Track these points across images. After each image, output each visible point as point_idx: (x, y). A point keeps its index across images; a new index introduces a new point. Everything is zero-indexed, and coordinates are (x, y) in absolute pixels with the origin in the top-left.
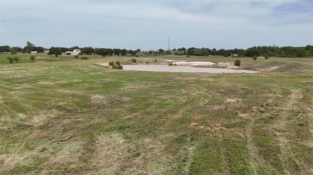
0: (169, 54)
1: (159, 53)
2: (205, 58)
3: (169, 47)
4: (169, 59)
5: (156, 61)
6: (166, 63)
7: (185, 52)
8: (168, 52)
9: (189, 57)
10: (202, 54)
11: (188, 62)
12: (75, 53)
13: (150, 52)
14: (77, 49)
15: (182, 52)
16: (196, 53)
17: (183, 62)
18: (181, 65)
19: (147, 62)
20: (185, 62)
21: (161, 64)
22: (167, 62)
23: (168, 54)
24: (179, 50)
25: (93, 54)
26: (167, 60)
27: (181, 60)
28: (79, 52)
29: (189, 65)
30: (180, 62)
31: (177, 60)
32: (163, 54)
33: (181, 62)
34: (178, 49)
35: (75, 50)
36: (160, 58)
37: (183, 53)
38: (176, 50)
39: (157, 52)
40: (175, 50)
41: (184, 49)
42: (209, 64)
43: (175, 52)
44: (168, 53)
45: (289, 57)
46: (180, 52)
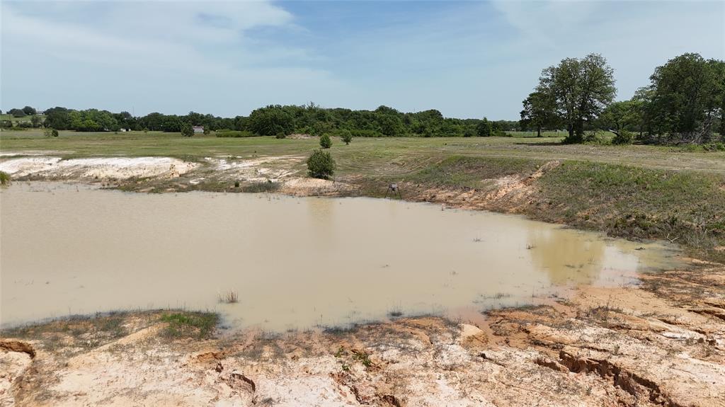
2: (114, 139)
7: (35, 121)
9: (56, 135)
10: (97, 125)
11: (67, 158)
15: (27, 120)
16: (78, 122)
17: (41, 160)
18: (30, 178)
20: (54, 160)
24: (14, 112)
27: (29, 148)
29: (77, 175)
30: (22, 160)
31: (9, 149)
33: (31, 160)
34: (9, 110)
37: (30, 122)
38: (4, 113)
41: (28, 111)
42: (172, 167)
45: (366, 136)
46: (17, 119)
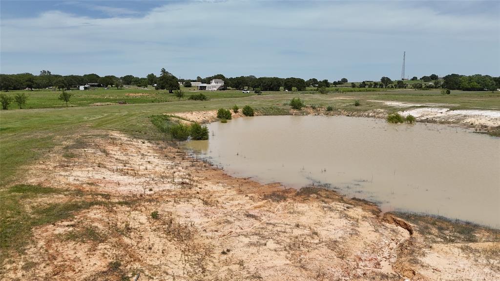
0: (403, 87)
1: (381, 86)
2: (490, 96)
3: (403, 74)
4: (397, 100)
5: (357, 105)
6: (382, 110)
7: (436, 84)
8: (399, 82)
9: (449, 93)
10: (479, 86)
11: (453, 109)
12: (213, 87)
13: (363, 85)
14: (217, 80)
16: (466, 84)
17: (436, 110)
18: (427, 121)
19: (330, 109)
20: (444, 110)
21: (368, 116)
22: (386, 107)
23: (400, 87)
24: (425, 79)
25: (247, 87)
26: (389, 103)
27: (430, 101)
28: (221, 84)
30: (424, 109)
31: (418, 102)
32: (388, 87)
33: (430, 109)
34: (422, 77)
35: (213, 81)
36: (375, 96)
37: (433, 84)
38: (418, 79)
39: (376, 84)
40: (415, 79)
41: (434, 77)
43: (415, 82)
44: (401, 84)
46: (426, 83)
